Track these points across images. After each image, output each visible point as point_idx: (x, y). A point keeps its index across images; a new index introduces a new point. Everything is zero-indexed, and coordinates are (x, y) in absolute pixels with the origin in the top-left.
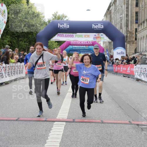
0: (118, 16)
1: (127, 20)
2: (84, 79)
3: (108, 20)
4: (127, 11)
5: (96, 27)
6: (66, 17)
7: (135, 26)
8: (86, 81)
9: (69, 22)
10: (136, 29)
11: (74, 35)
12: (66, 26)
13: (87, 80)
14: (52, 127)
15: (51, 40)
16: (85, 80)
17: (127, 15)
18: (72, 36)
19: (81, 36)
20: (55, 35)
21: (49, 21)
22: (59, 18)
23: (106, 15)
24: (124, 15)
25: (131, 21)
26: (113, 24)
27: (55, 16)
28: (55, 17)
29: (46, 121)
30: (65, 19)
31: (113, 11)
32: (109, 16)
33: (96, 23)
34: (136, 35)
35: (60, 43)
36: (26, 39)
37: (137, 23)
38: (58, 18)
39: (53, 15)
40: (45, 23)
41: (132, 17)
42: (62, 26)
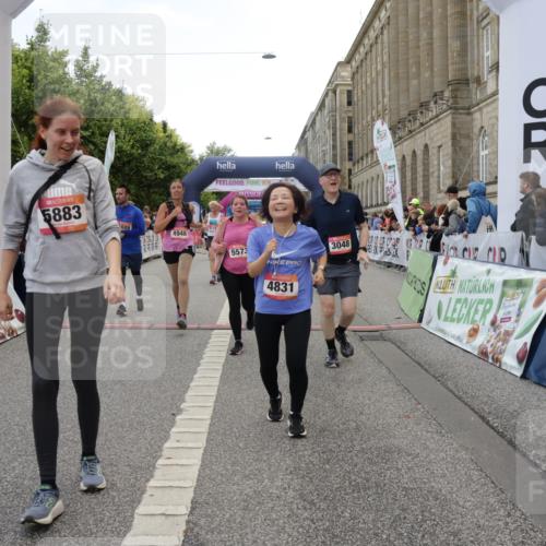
0: (319, 149)
1: (335, 156)
2: (278, 285)
3: (302, 155)
4: (334, 140)
5: (282, 167)
6: (229, 151)
7: (348, 165)
8: (289, 287)
9: (235, 160)
10: (350, 171)
11: (245, 180)
12: (230, 166)
13: (292, 285)
14: (210, 338)
15: (206, 190)
16: (282, 287)
17: (334, 147)
18: (242, 184)
19: (257, 183)
20: (211, 182)
21: (201, 159)
22: (218, 152)
23: (298, 146)
24: (328, 147)
25: (341, 157)
26: (311, 161)
27: (211, 149)
28: (212, 151)
29: (198, 329)
30: (229, 155)
31: (310, 140)
32: (303, 148)
33: (282, 160)
34: (350, 180)
35: (220, 195)
36: (162, 189)
37: (350, 159)
38: (216, 152)
39: (208, 148)
40: (193, 161)
41: (342, 150)
42: (223, 166)
